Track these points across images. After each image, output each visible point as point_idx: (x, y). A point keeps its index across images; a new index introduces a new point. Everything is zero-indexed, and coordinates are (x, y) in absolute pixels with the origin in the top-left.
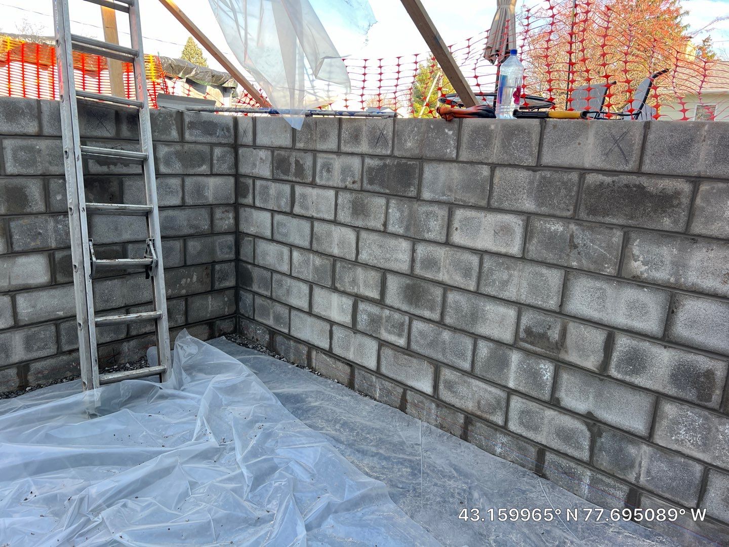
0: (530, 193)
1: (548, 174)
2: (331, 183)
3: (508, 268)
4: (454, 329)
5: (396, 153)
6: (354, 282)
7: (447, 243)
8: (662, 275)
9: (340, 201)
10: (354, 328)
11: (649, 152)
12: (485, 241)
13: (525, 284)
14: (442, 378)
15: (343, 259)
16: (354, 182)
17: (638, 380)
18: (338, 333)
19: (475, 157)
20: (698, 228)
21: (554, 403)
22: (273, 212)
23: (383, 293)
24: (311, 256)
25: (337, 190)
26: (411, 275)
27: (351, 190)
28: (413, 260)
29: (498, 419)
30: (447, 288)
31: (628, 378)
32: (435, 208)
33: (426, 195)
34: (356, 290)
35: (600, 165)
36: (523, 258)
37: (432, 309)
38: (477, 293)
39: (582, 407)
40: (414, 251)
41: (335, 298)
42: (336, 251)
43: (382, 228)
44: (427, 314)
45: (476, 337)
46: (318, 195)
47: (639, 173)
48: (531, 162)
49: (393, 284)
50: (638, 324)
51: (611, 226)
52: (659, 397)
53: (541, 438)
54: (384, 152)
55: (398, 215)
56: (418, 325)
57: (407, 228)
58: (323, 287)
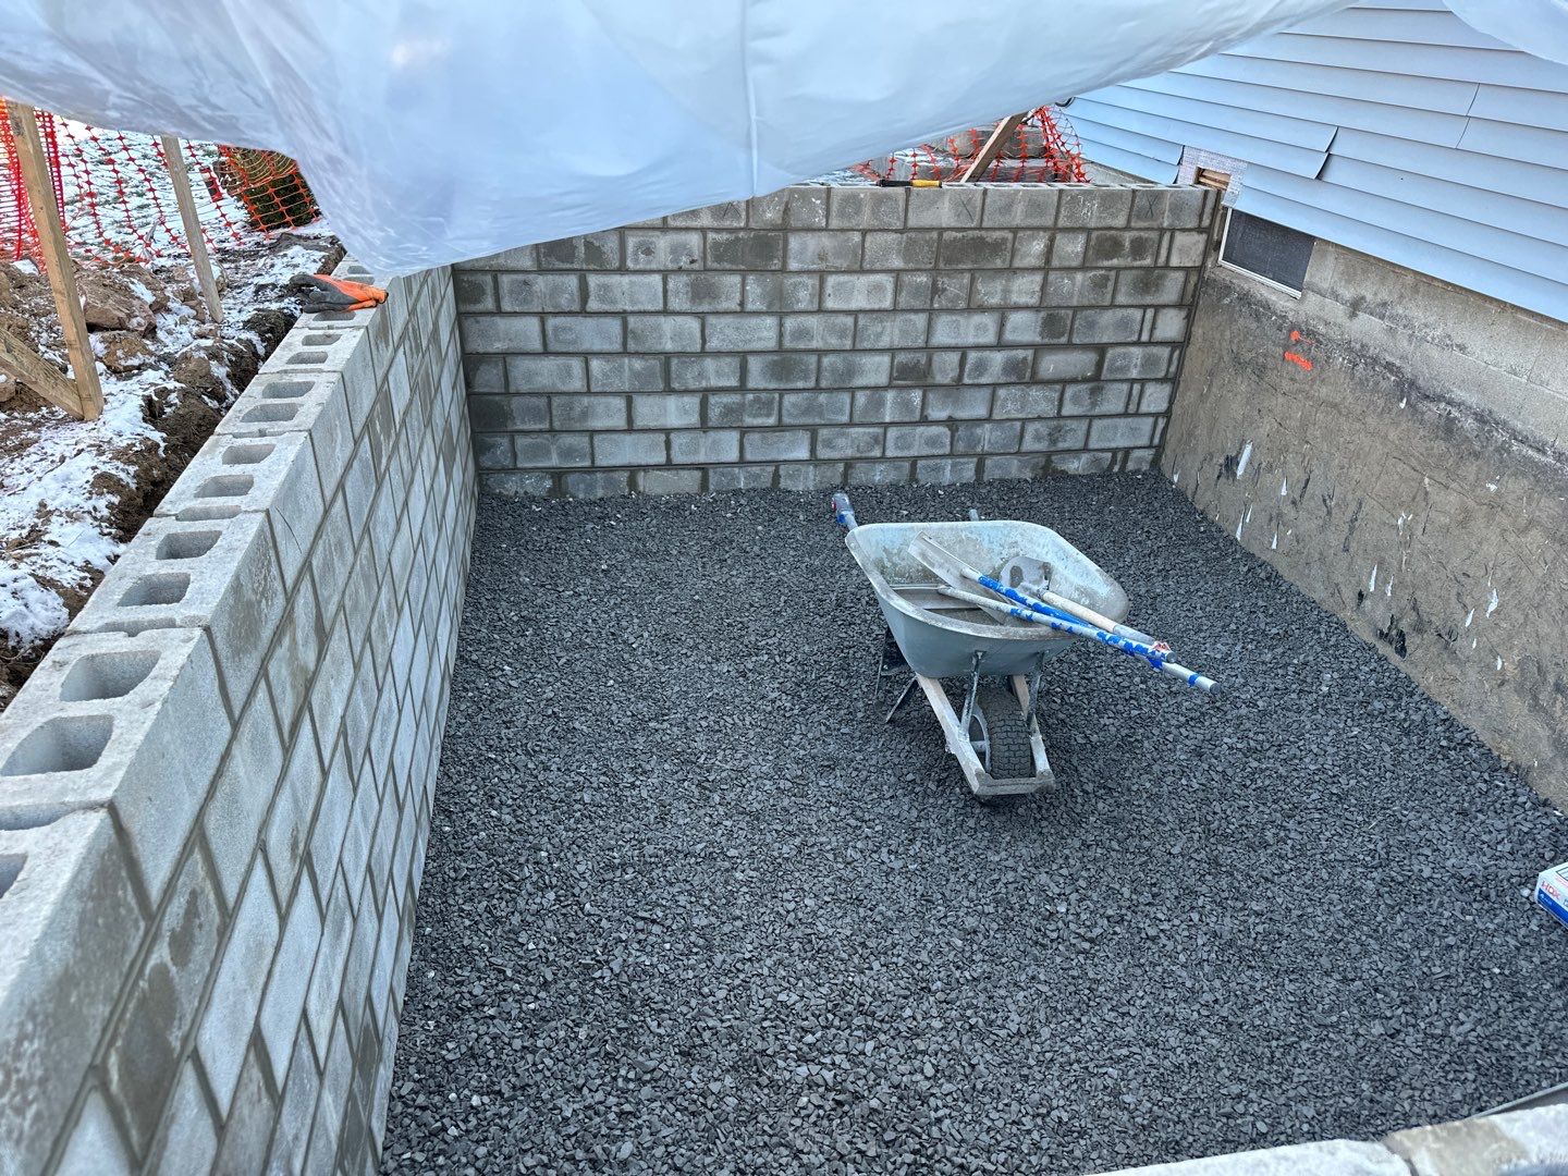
0: (899, 252)
1: (913, 235)
2: (654, 266)
3: (881, 322)
4: (829, 390)
5: (752, 225)
6: (701, 375)
7: (820, 311)
8: (995, 301)
9: (671, 285)
10: (704, 426)
11: (986, 212)
12: (859, 302)
13: (897, 331)
14: (820, 439)
15: (680, 354)
16: (693, 262)
17: (983, 380)
18: (678, 440)
19: (846, 225)
20: (1017, 263)
21: (924, 421)
22: (542, 316)
23: (743, 376)
24: (626, 360)
25: (665, 274)
26: (780, 350)
27: (688, 272)
28: (781, 335)
29: (877, 453)
30: (820, 353)
31: (976, 381)
32: (805, 279)
33: (793, 265)
34: (704, 384)
35: (953, 225)
36: (895, 310)
37: (806, 378)
38: (854, 350)
39: (943, 415)
40: (781, 325)
41: (672, 402)
42: (669, 346)
43: (738, 309)
44: (800, 385)
45: (853, 390)
46: (631, 283)
47: (980, 228)
48: (899, 225)
49: (755, 364)
50: (982, 340)
51: (962, 271)
52: (995, 386)
53: (914, 452)
54: (735, 225)
55: (759, 291)
56: (789, 399)
57: (770, 304)
58: (649, 393)
